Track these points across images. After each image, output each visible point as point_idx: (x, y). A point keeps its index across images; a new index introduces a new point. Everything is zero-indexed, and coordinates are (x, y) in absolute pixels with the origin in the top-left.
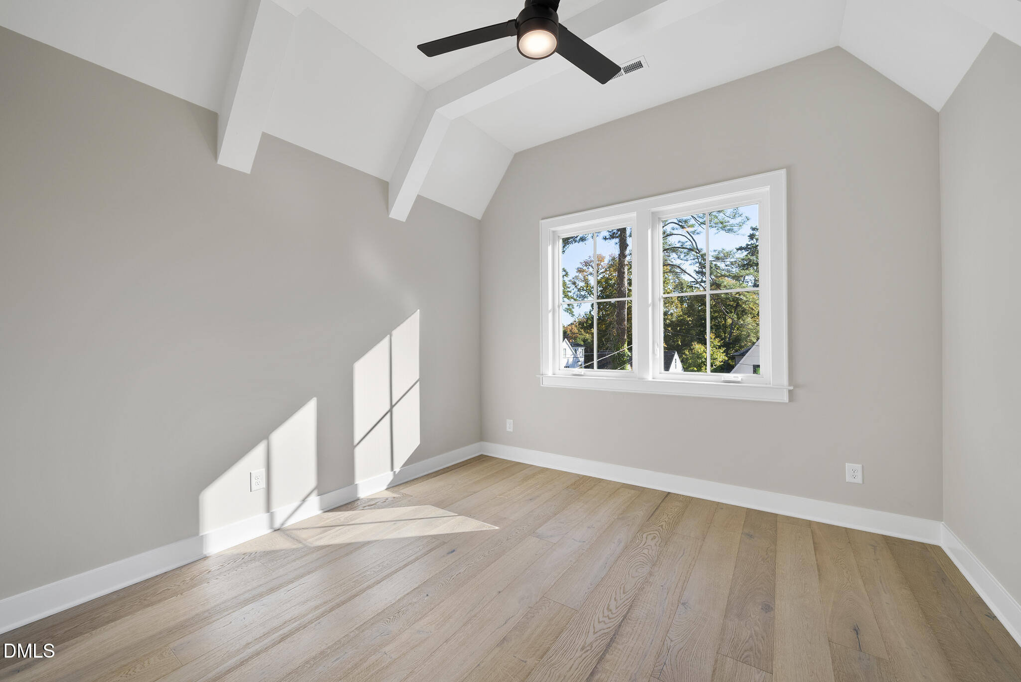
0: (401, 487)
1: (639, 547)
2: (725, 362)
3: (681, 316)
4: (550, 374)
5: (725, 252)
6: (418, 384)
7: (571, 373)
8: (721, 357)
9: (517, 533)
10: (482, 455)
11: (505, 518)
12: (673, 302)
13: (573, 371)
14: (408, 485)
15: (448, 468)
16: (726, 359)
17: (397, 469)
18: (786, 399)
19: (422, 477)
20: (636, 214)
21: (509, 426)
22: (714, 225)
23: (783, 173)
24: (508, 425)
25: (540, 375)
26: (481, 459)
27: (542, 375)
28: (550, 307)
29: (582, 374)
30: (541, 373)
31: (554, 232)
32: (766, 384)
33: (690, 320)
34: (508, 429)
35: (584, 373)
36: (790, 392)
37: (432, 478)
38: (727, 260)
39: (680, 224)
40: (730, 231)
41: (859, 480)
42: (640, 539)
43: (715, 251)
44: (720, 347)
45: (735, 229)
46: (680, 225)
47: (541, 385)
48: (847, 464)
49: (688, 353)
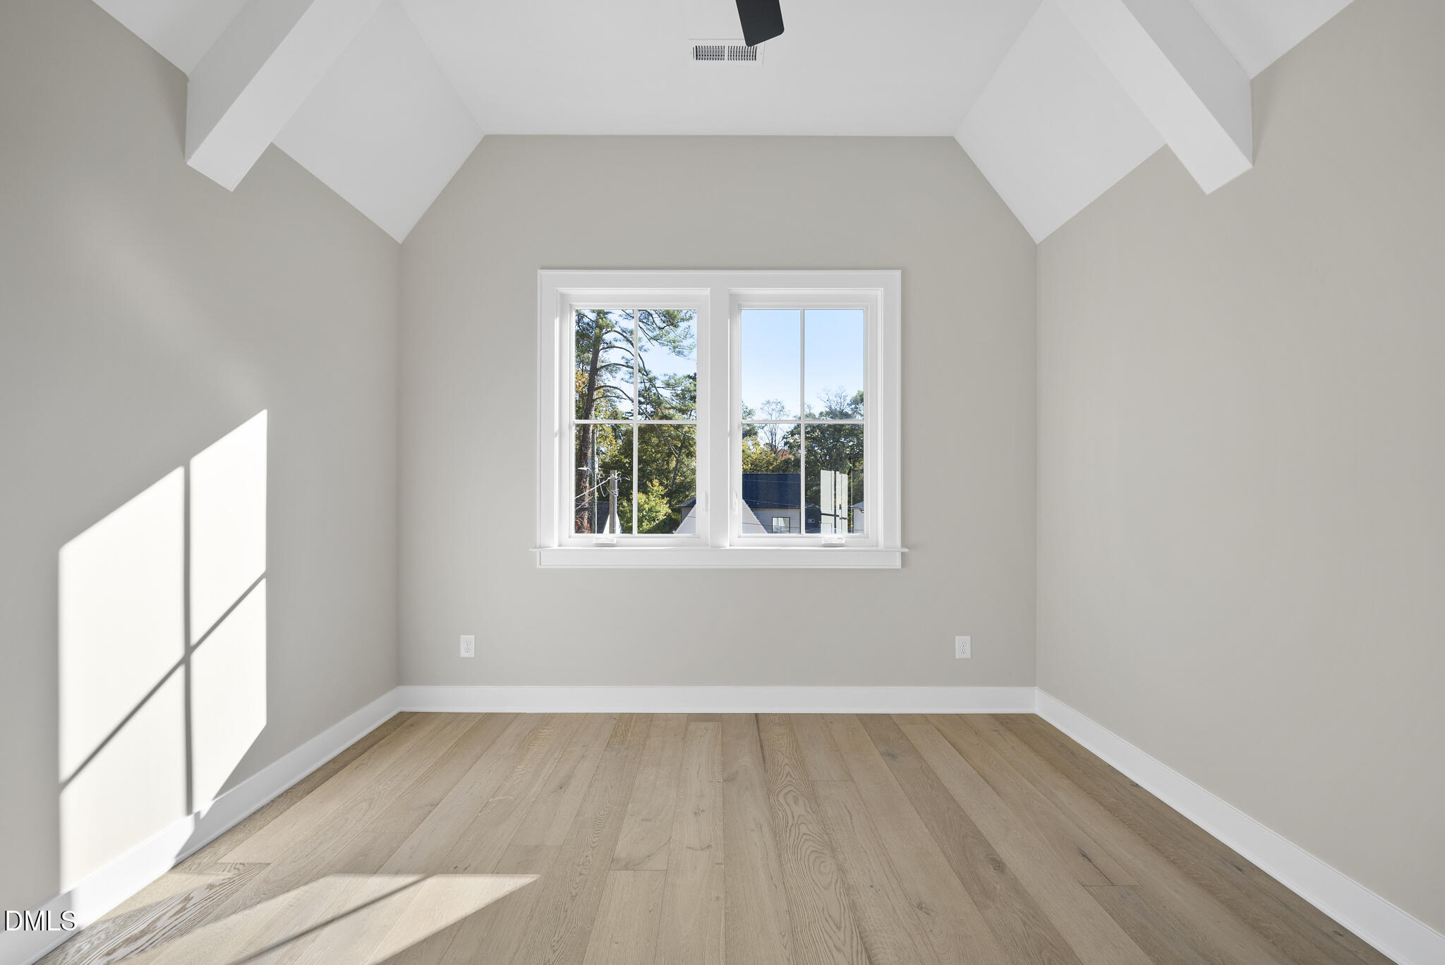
0: (221, 848)
1: (790, 823)
2: (668, 516)
3: (616, 456)
4: (555, 546)
5: (676, 378)
6: (263, 582)
7: (594, 541)
8: (663, 510)
9: (581, 874)
10: (401, 713)
11: (537, 847)
12: (606, 437)
13: (597, 538)
14: (241, 836)
15: (333, 761)
16: (670, 511)
17: (203, 804)
18: (897, 564)
19: (273, 801)
20: (709, 291)
21: (467, 647)
22: (666, 343)
23: (898, 273)
24: (463, 647)
25: (535, 547)
26: (403, 723)
27: (540, 547)
28: (556, 428)
29: (615, 542)
30: (538, 545)
31: (563, 296)
32: (873, 546)
33: (627, 462)
34: (463, 654)
35: (617, 542)
36: (903, 554)
37: (302, 797)
38: (678, 389)
39: (625, 334)
40: (679, 353)
41: (968, 655)
42: (780, 808)
43: (665, 375)
44: (663, 497)
45: (686, 352)
46: (624, 336)
47: (538, 567)
48: (957, 637)
49: (626, 505)
